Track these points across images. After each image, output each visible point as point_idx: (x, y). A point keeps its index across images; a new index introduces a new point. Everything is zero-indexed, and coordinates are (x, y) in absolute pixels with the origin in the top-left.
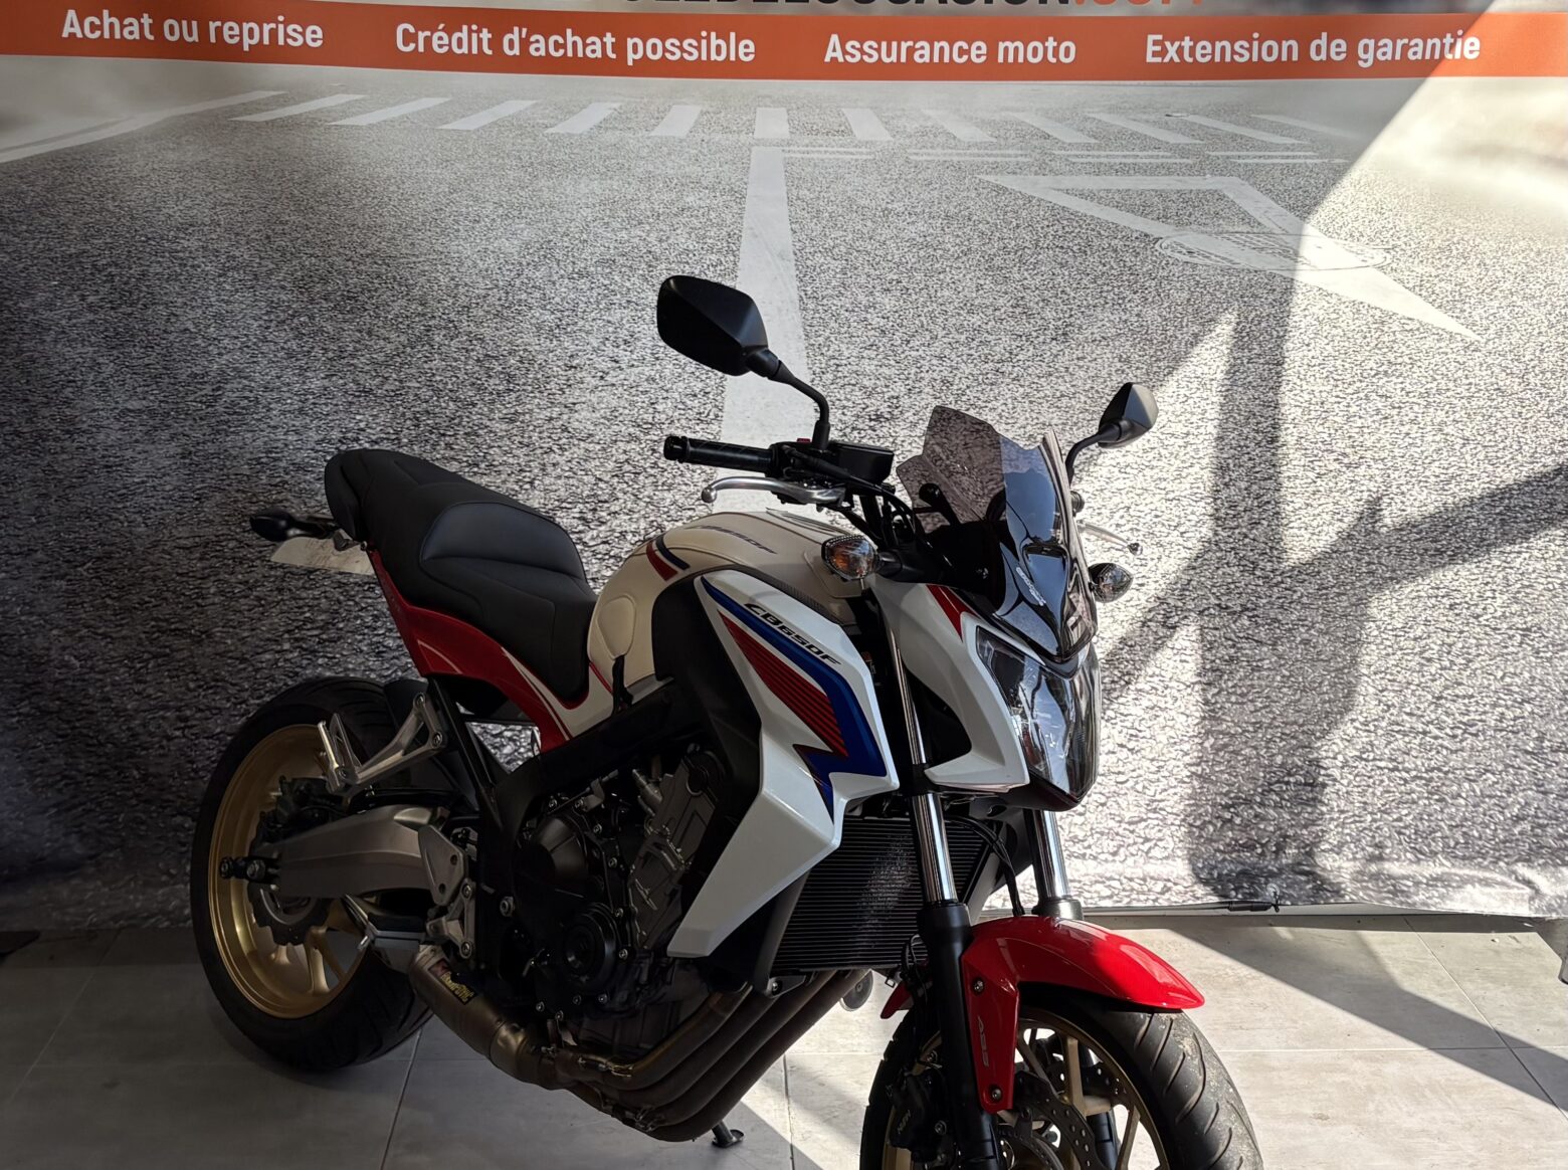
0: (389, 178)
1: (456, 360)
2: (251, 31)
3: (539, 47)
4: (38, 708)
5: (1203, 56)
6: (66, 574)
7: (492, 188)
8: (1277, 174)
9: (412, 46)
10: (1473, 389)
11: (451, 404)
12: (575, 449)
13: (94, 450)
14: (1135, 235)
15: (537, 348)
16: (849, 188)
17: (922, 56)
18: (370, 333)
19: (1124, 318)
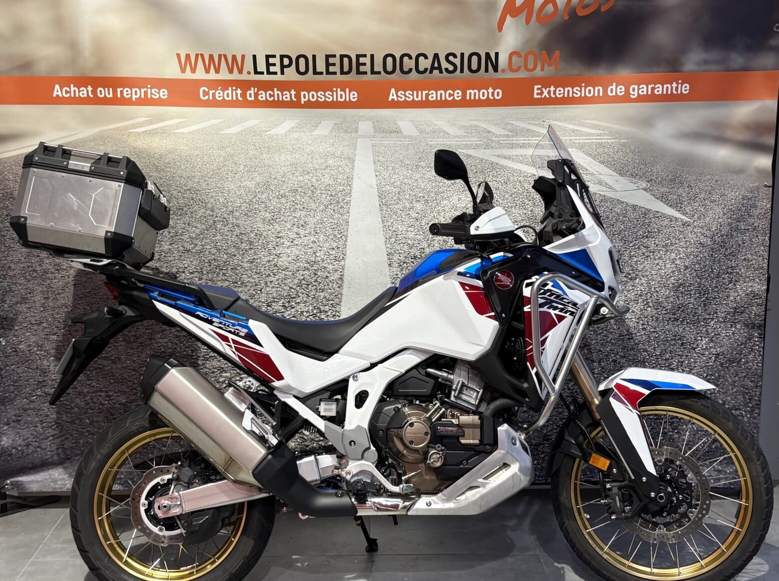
0: (197, 155)
1: (227, 236)
2: (136, 92)
3: (262, 96)
4: (45, 392)
5: (560, 94)
6: (57, 333)
7: (243, 158)
8: (594, 147)
9: (207, 97)
10: (688, 243)
11: (225, 255)
12: (280, 274)
13: (69, 278)
14: (529, 175)
15: (263, 229)
16: (401, 156)
17: (432, 97)
18: (189, 224)
19: (525, 212)
